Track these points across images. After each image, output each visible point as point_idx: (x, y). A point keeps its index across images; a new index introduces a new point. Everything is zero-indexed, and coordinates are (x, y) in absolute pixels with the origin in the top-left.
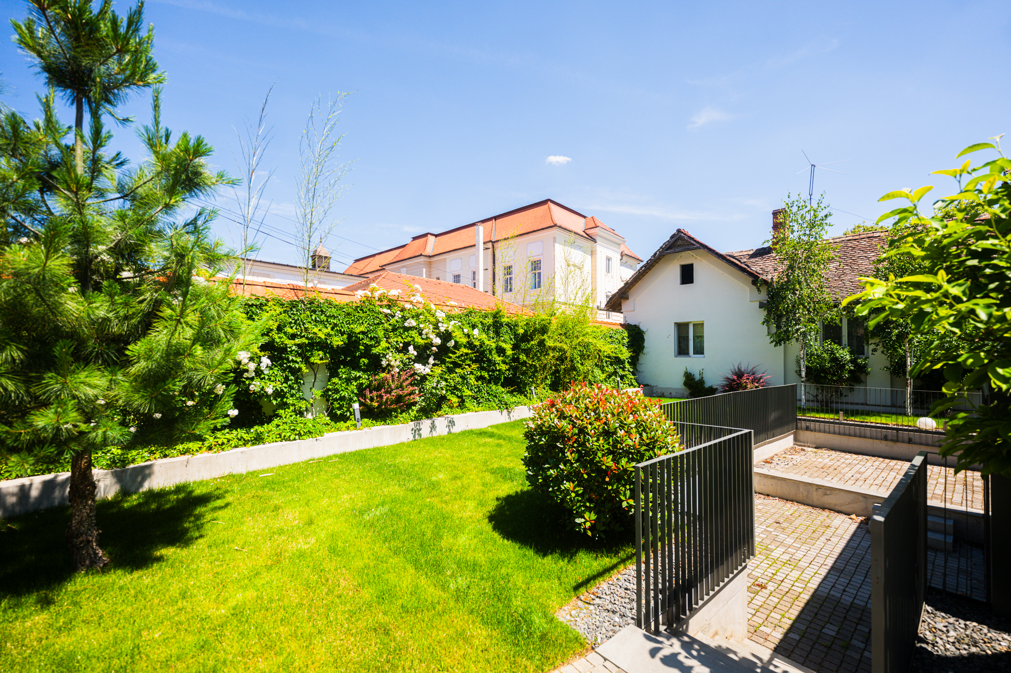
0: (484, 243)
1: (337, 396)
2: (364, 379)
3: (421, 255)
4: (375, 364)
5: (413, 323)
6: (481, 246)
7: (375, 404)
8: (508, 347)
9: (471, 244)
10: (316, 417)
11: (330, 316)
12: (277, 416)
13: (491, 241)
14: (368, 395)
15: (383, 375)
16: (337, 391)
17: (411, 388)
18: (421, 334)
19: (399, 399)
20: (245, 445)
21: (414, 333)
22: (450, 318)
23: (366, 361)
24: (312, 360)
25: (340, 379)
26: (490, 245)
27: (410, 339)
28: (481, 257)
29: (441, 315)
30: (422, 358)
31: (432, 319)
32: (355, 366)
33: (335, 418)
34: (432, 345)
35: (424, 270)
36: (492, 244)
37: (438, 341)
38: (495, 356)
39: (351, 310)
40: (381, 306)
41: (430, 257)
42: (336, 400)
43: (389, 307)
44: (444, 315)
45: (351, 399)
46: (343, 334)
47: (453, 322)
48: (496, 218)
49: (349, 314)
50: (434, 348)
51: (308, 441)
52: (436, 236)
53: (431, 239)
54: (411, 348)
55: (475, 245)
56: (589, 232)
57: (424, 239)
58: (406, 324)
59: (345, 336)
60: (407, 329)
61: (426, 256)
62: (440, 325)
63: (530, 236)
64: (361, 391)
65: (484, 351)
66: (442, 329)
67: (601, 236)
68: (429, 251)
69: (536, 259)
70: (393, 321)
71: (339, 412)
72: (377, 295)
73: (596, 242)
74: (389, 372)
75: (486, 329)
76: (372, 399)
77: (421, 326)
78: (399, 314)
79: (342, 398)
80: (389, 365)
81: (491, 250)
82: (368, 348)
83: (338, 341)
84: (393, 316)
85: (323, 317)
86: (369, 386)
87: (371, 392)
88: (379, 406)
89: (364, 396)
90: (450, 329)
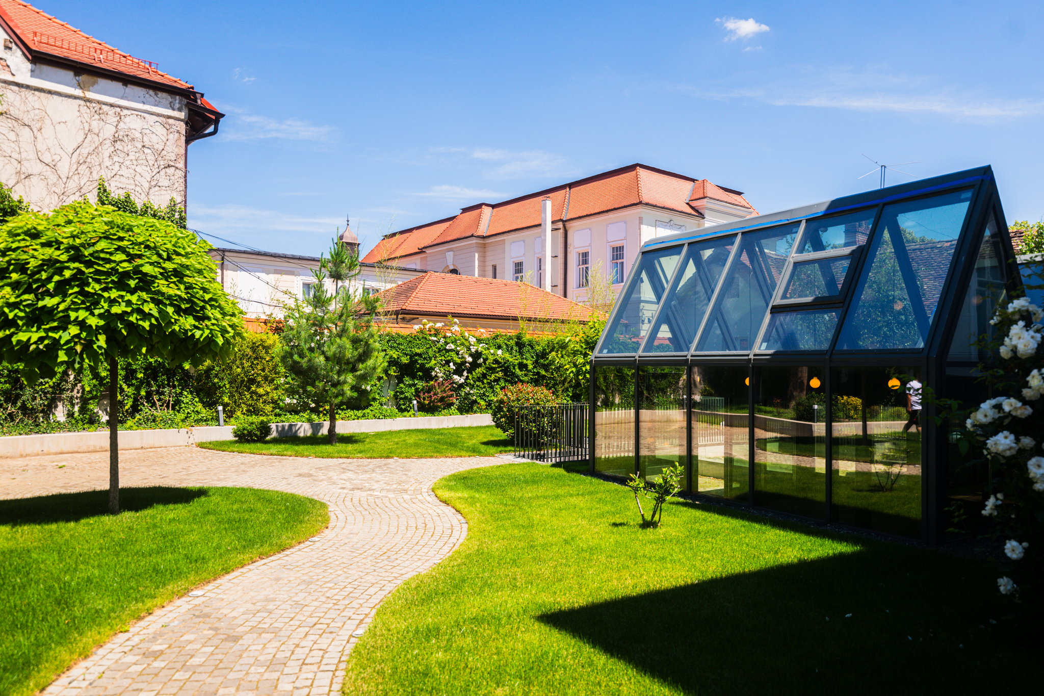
0: (553, 222)
1: (402, 396)
2: (420, 384)
3: (472, 236)
4: (427, 375)
5: (452, 346)
6: (549, 226)
7: (427, 402)
8: (530, 364)
9: (537, 223)
10: (391, 409)
11: (399, 344)
12: (371, 405)
13: (561, 220)
14: (422, 396)
15: (432, 382)
16: (402, 393)
17: (451, 393)
18: (458, 354)
19: (442, 399)
20: (358, 419)
21: (453, 354)
22: (479, 341)
23: (421, 374)
24: (389, 372)
25: (404, 385)
26: (560, 225)
27: (450, 358)
28: (549, 239)
29: (473, 340)
30: (458, 372)
31: (467, 344)
32: (413, 377)
33: (401, 410)
34: (466, 362)
35: (477, 255)
36: (563, 225)
37: (470, 359)
38: (517, 370)
39: (411, 339)
40: (430, 335)
41: (483, 237)
42: (401, 399)
43: (435, 335)
44: (475, 340)
45: (411, 399)
46: (407, 355)
47: (481, 345)
48: (571, 186)
49: (410, 341)
50: (467, 364)
51: (388, 421)
52: (493, 206)
53: (487, 211)
54: (451, 364)
55: (540, 225)
56: (694, 204)
57: (477, 211)
58: (447, 348)
59: (408, 357)
60: (448, 351)
61: (478, 237)
62: (471, 347)
63: (611, 215)
64: (417, 394)
65: (508, 366)
66: (473, 350)
67: (711, 209)
68: (483, 229)
69: (618, 244)
70: (439, 345)
71: (403, 407)
72: (427, 327)
73: (704, 218)
74: (436, 380)
75: (509, 350)
76: (424, 399)
77: (458, 348)
78: (442, 340)
79: (406, 398)
80: (436, 376)
81: (562, 231)
82: (423, 365)
83: (405, 360)
84: (438, 342)
85: (395, 345)
86: (422, 390)
87: (424, 394)
88: (429, 404)
89: (419, 397)
90: (480, 349)
